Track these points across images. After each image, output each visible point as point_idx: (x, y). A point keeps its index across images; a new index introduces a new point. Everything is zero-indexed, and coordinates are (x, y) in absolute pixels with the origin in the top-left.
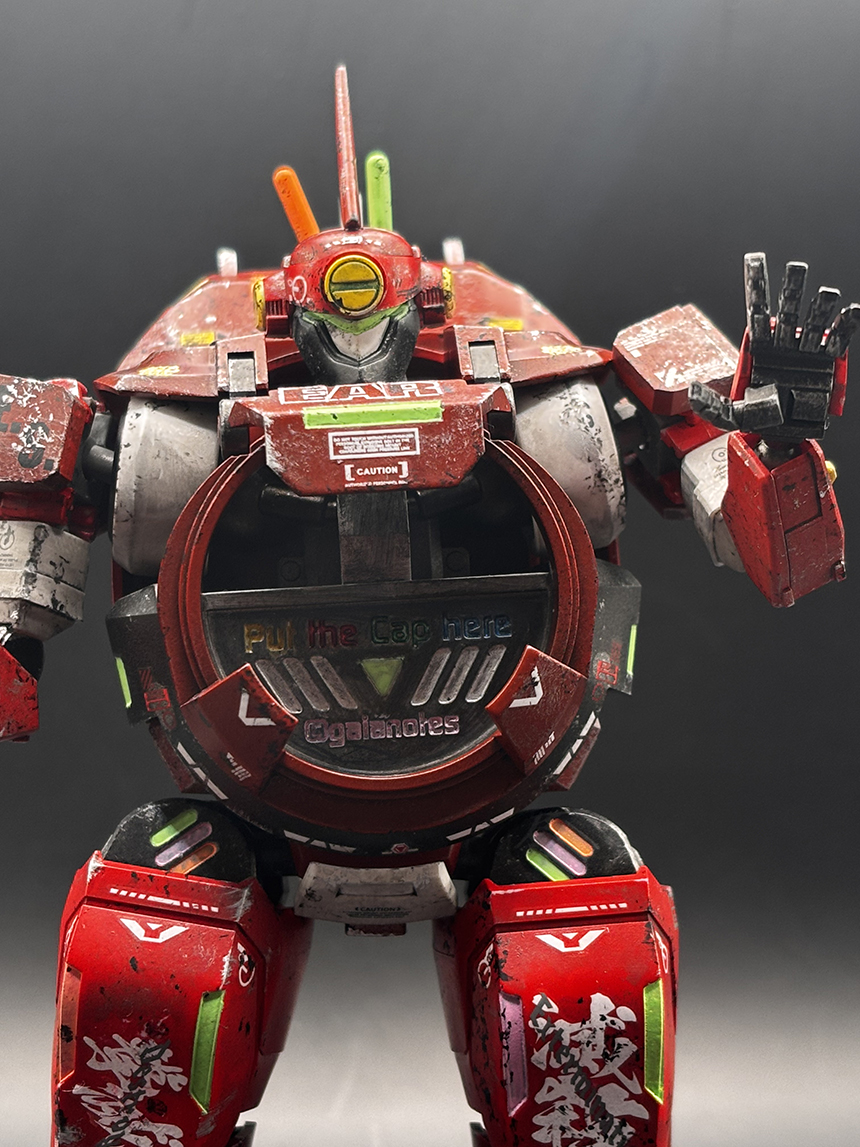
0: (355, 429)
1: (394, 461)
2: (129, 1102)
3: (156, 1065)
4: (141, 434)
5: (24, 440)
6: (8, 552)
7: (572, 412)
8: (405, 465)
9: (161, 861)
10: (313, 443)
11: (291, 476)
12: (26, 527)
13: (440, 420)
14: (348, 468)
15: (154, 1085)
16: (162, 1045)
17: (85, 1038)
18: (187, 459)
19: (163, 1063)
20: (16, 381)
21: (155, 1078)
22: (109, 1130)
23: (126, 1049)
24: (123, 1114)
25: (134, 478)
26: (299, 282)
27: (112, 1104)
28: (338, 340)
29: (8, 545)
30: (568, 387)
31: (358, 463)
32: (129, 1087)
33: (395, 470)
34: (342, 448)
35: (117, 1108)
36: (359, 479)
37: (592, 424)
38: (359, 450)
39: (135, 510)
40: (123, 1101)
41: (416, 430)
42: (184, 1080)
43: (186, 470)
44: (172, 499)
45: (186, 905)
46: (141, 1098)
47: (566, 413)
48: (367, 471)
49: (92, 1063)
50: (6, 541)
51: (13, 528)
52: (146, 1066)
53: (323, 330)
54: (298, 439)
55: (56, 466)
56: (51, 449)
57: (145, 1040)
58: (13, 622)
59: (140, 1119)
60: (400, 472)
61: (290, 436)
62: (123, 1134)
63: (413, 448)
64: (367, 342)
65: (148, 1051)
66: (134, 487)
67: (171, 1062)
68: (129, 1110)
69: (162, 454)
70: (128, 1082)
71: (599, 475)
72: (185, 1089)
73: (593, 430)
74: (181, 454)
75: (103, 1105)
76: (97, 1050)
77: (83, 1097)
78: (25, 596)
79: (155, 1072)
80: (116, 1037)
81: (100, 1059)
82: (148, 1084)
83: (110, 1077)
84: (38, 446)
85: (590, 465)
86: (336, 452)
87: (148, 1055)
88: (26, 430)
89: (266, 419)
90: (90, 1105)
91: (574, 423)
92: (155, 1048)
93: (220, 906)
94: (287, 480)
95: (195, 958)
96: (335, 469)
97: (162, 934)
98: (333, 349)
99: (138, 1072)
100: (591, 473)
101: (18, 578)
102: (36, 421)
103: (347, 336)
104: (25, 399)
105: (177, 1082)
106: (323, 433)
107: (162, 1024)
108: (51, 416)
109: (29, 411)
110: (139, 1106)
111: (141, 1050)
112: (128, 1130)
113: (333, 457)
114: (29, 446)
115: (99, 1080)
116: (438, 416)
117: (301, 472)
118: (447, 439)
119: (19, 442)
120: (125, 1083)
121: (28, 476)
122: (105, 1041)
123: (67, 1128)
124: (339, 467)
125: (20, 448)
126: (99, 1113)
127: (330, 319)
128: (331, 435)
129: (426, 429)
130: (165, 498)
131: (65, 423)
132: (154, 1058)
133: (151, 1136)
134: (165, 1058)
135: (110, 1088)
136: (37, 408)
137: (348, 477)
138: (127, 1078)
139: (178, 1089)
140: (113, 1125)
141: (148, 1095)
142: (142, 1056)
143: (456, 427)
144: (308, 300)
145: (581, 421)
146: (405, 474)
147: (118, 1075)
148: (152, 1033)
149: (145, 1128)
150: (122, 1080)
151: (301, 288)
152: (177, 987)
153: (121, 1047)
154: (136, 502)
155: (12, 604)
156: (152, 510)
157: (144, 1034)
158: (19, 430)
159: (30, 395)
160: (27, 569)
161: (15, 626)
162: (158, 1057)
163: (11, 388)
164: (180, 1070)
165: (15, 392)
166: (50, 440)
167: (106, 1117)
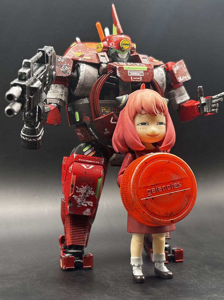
0: (133, 70)
1: (139, 77)
2: (83, 198)
3: (89, 191)
4: (85, 69)
5: (63, 68)
6: (56, 90)
7: (159, 72)
8: (141, 78)
9: (86, 154)
10: (125, 72)
11: (122, 78)
12: (60, 85)
13: (147, 70)
14: (131, 77)
15: (88, 194)
16: (91, 187)
17: (76, 187)
18: (93, 75)
19: (91, 190)
20: (61, 57)
21: (89, 193)
22: (79, 203)
23: (84, 188)
24: (82, 200)
25: (84, 77)
26: (112, 43)
27: (80, 198)
28: (119, 55)
29: (56, 89)
30: (157, 68)
31: (133, 77)
32: (84, 195)
33: (139, 78)
34: (130, 74)
35: (81, 199)
36: (133, 79)
37: (162, 75)
38: (133, 74)
39: (83, 84)
40: (82, 198)
41: (143, 72)
42: (94, 193)
43: (93, 77)
44: (90, 82)
45: (93, 162)
46: (86, 197)
47: (158, 72)
48: (135, 78)
49: (77, 191)
50: (56, 88)
51: (57, 86)
52: (87, 191)
53: (116, 53)
54: (123, 71)
55: (70, 74)
56: (69, 71)
57: (88, 186)
58: (58, 103)
59: (85, 201)
60: (140, 79)
61: (122, 71)
62: (82, 204)
63: (142, 75)
64: (125, 56)
65: (88, 188)
66: (84, 79)
67: (92, 190)
68: (83, 199)
69: (89, 73)
70: (84, 194)
71: (163, 84)
72: (94, 195)
73: (162, 76)
74: (92, 73)
75: (78, 199)
76: (78, 189)
77: (75, 198)
78: (61, 98)
79: (89, 192)
80: (82, 186)
81: (79, 190)
82: (87, 194)
83: (80, 193)
84: (66, 70)
85: (162, 82)
86: (129, 74)
87: (88, 189)
88: (63, 66)
89: (117, 67)
90: (76, 199)
91: (159, 74)
92: (89, 188)
93: (99, 162)
94: (121, 78)
95: (96, 171)
96: (129, 77)
97: (90, 167)
98: (118, 57)
99: (86, 192)
100: (162, 84)
101: (59, 95)
102: (65, 65)
103: (121, 54)
104: (63, 61)
105: (93, 194)
106: (127, 71)
107: (91, 183)
108: (69, 64)
109: (63, 63)
110: (85, 198)
111: (87, 188)
112: (83, 203)
113: (129, 75)
114: (64, 69)
115: (77, 194)
116: (146, 69)
117: (123, 77)
118: (148, 74)
119: (62, 69)
120: (83, 194)
121: (64, 75)
122: (80, 187)
123: (71, 203)
124: (130, 77)
125: (62, 70)
126: (77, 200)
127: (118, 51)
128: (128, 71)
129: (145, 71)
130: (89, 82)
131: (72, 66)
132: (89, 190)
133: (87, 204)
134: (91, 189)
135: (80, 196)
136: (65, 63)
137: (132, 79)
138: (83, 193)
139: (93, 195)
140: (80, 202)
141: (87, 196)
142: (87, 189)
143: (149, 72)
144: (114, 47)
145: (161, 74)
146: (141, 79)
147: (82, 193)
148: (89, 185)
149: (86, 202)
150: (82, 194)
151: (113, 45)
152: (94, 177)
153: (83, 188)
154: (84, 82)
155: (58, 100)
156: (86, 84)
157: (87, 185)
158: (62, 66)
159: (64, 60)
160: (61, 93)
161: (58, 104)
162: (90, 189)
163: (60, 58)
164: (94, 191)
165: (61, 59)
166: (69, 69)
167: (79, 201)
